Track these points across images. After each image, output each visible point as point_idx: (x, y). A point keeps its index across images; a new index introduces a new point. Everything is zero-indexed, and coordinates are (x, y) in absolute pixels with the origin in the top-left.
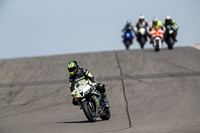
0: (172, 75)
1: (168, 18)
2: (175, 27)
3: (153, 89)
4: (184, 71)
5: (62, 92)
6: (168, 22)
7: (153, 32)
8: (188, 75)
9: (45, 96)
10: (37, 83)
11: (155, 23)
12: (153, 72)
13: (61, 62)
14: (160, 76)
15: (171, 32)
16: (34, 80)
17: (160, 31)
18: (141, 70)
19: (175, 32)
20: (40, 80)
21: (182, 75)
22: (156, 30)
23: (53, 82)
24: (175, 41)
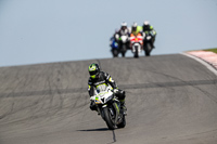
0: (160, 85)
1: (146, 23)
2: (153, 33)
3: (139, 101)
4: (173, 81)
5: (40, 104)
6: (146, 28)
7: (132, 37)
8: (177, 84)
9: (22, 109)
10: (14, 95)
11: (134, 29)
12: (139, 82)
13: (39, 72)
14: (146, 87)
15: (149, 38)
16: (10, 91)
17: (140, 37)
18: (126, 80)
19: (153, 38)
20: (17, 91)
21: (170, 85)
22: (136, 36)
23: (32, 94)
24: (153, 47)
